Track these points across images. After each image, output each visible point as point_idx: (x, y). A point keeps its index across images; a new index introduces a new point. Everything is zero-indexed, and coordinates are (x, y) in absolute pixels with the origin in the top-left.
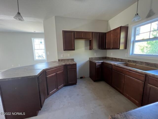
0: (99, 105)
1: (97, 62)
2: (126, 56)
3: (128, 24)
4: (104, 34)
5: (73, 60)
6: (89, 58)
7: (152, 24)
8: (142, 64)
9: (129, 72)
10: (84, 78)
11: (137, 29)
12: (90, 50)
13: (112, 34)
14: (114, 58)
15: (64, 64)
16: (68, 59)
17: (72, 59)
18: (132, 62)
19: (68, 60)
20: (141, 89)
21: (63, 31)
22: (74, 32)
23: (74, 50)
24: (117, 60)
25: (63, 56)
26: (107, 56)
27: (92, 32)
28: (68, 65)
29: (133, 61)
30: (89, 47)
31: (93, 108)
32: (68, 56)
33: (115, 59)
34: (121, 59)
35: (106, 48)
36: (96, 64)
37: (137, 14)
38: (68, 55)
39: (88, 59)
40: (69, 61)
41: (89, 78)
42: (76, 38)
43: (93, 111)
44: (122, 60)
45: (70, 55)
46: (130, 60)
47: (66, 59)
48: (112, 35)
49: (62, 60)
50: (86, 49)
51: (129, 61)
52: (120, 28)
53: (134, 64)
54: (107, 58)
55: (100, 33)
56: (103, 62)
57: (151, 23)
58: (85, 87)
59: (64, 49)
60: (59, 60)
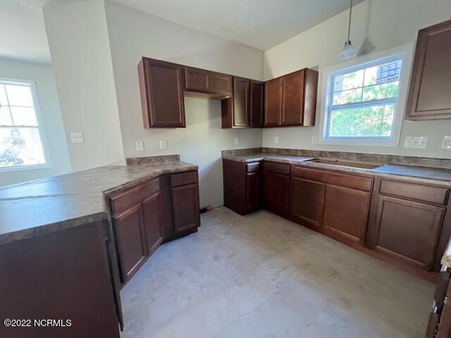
0: (284, 269)
1: (249, 160)
2: (313, 143)
3: (317, 66)
4: (260, 85)
5: (176, 158)
6: (222, 152)
7: (368, 70)
8: (349, 159)
9: (336, 176)
10: (210, 210)
11: (337, 79)
12: (223, 128)
13: (281, 88)
14: (285, 150)
15: (159, 170)
16: (161, 157)
17: (172, 156)
18: (329, 155)
19: (161, 159)
20: (365, 210)
21: (144, 58)
22: (182, 68)
23: (185, 127)
24: (292, 153)
25: (142, 149)
26: (264, 146)
27: (233, 78)
28: (174, 173)
29: (331, 153)
30: (220, 120)
31: (273, 280)
32: (161, 148)
33: (287, 150)
34: (301, 150)
35: (266, 122)
36: (247, 166)
37: (350, 42)
38: (163, 143)
39: (219, 156)
40: (163, 161)
41: (225, 207)
42: (189, 90)
43: (277, 287)
44: (304, 153)
45: (165, 142)
46: (325, 152)
47: (153, 157)
48: (281, 91)
49: (141, 161)
50: (212, 126)
51: (322, 153)
52: (303, 72)
53: (334, 159)
54: (264, 151)
55: (250, 82)
56: (263, 161)
57: (364, 68)
58: (227, 233)
59: (152, 124)
60: (130, 161)
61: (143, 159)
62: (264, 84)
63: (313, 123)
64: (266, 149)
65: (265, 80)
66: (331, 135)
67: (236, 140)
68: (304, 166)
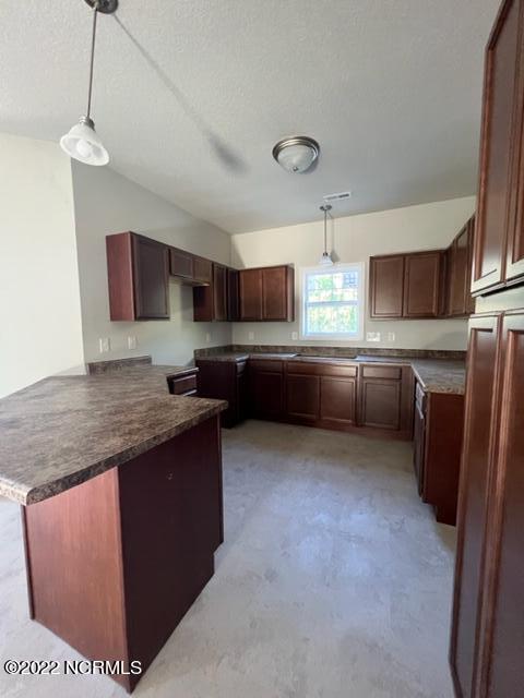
1: (233, 360)
2: (293, 339)
6: (195, 352)
12: (195, 321)
13: (260, 281)
16: (131, 360)
18: (310, 350)
19: (130, 363)
25: (107, 349)
26: (234, 343)
27: (213, 264)
30: (191, 311)
32: (130, 347)
35: (243, 316)
36: (236, 366)
38: (130, 341)
40: (133, 366)
42: (172, 274)
44: (285, 350)
45: (135, 339)
48: (260, 284)
50: (184, 318)
51: (303, 349)
52: (285, 269)
54: (235, 349)
55: (227, 269)
56: (249, 359)
59: (138, 315)
60: (92, 368)
61: (110, 363)
62: (239, 272)
63: (293, 319)
64: (239, 346)
65: (239, 269)
66: (309, 331)
67: (208, 336)
68: (297, 361)
